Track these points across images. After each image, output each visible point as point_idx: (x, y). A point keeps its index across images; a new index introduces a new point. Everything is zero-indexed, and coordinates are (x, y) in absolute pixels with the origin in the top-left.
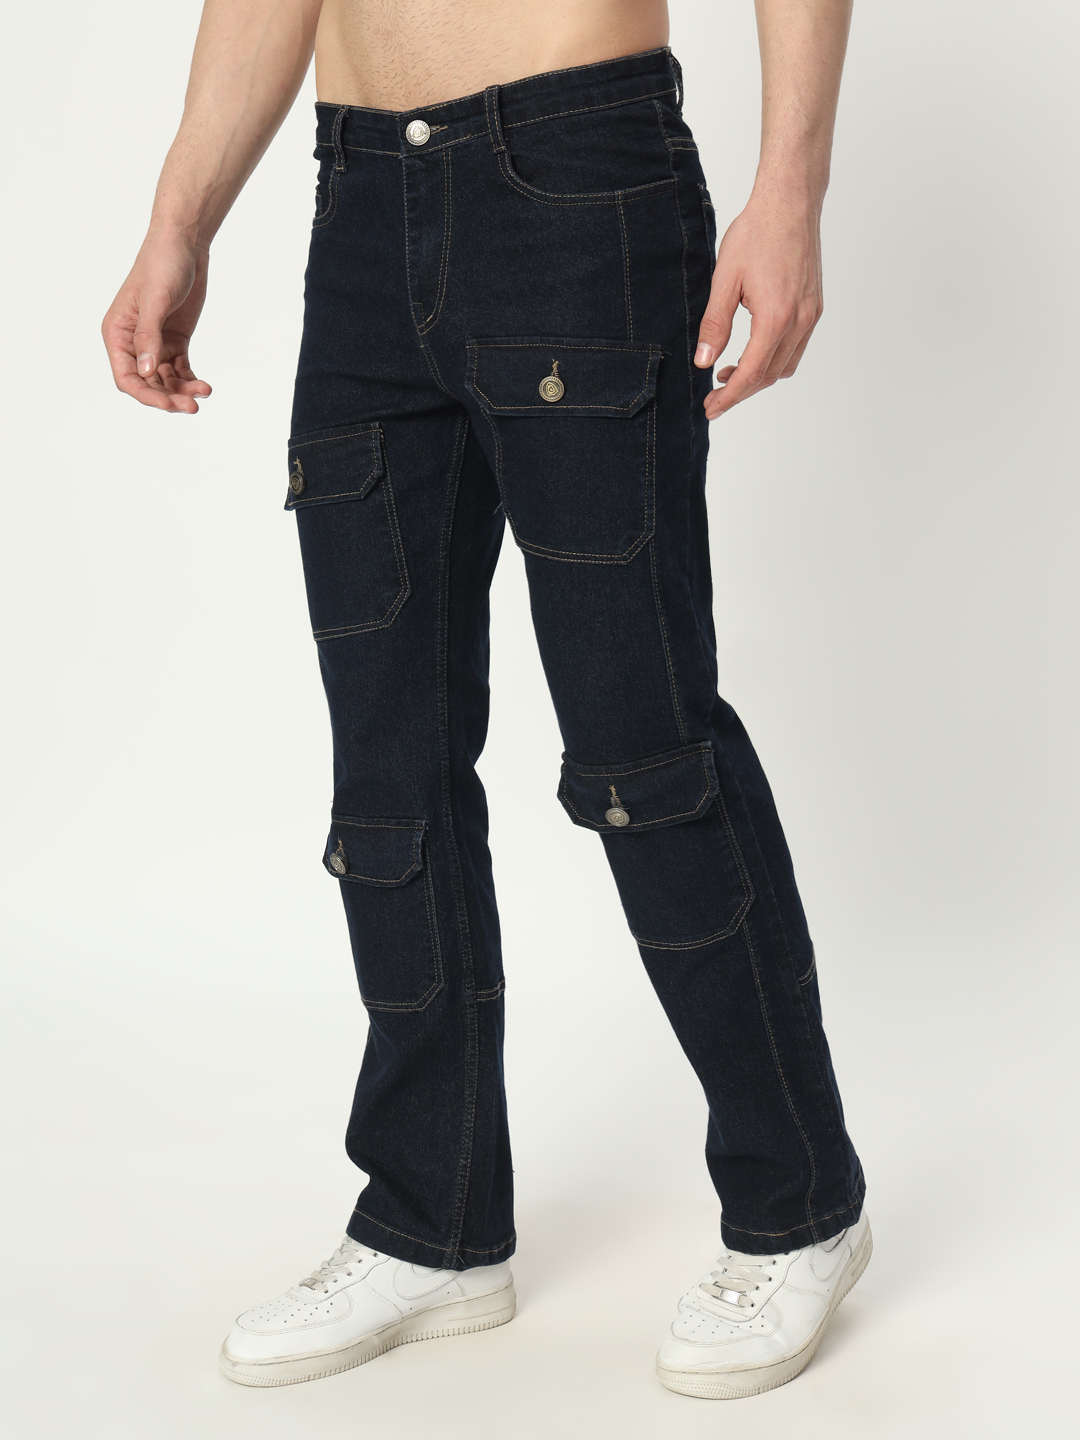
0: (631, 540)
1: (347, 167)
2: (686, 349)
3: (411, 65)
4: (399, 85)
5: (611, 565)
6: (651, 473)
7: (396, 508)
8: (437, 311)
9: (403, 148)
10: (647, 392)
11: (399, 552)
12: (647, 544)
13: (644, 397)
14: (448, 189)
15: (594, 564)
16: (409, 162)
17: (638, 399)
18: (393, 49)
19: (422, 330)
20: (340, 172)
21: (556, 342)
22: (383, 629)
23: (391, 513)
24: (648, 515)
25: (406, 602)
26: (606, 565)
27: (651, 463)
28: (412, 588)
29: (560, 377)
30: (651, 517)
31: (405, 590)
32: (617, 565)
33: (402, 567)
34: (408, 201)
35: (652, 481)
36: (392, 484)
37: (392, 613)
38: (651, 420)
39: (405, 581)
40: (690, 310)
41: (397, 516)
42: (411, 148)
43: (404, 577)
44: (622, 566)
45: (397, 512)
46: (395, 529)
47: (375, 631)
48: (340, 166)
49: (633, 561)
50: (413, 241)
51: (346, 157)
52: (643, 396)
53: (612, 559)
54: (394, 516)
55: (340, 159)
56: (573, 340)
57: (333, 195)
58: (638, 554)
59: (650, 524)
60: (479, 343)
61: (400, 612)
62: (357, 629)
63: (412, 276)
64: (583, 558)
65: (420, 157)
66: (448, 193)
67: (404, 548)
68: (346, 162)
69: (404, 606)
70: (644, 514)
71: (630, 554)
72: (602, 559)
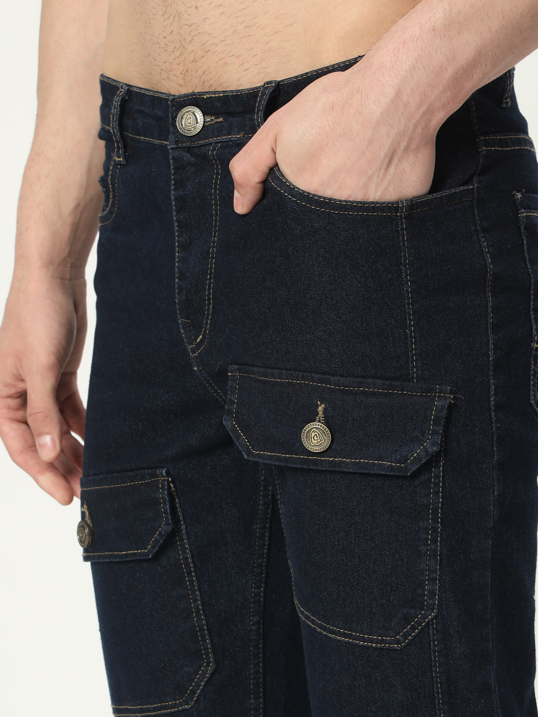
0: (407, 620)
1: (125, 158)
2: (489, 390)
3: (188, 39)
4: (177, 60)
5: (381, 649)
6: (434, 541)
7: (195, 567)
8: (205, 331)
9: (171, 137)
10: (430, 445)
11: (199, 619)
12: (428, 624)
13: (427, 452)
14: (215, 187)
15: (363, 646)
16: (177, 154)
17: (418, 453)
18: (172, 18)
19: (194, 351)
20: (119, 163)
21: (321, 381)
22: (183, 710)
23: (189, 573)
24: (429, 591)
25: (210, 678)
26: (376, 648)
27: (435, 529)
28: (216, 662)
29: (327, 424)
30: (432, 593)
31: (208, 665)
32: (389, 649)
33: (203, 637)
34: (176, 199)
35: (436, 550)
36: (189, 539)
37: (193, 692)
38: (437, 477)
39: (207, 654)
40: (495, 344)
41: (196, 576)
42: (180, 138)
43: (206, 649)
44: (395, 650)
45: (196, 572)
46: (194, 592)
47: (174, 712)
48: (119, 157)
49: (408, 644)
50: (183, 247)
51: (125, 147)
52: (425, 449)
53: (382, 641)
54: (192, 577)
55: (119, 148)
56: (342, 380)
57: (114, 190)
58: (415, 637)
59: (431, 602)
60: (240, 371)
61: (203, 690)
62: (154, 709)
63: (180, 288)
64: (350, 636)
65: (189, 150)
66: (215, 191)
67: (205, 615)
68: (125, 152)
69: (207, 683)
70: (424, 590)
71: (405, 636)
72: (372, 641)
